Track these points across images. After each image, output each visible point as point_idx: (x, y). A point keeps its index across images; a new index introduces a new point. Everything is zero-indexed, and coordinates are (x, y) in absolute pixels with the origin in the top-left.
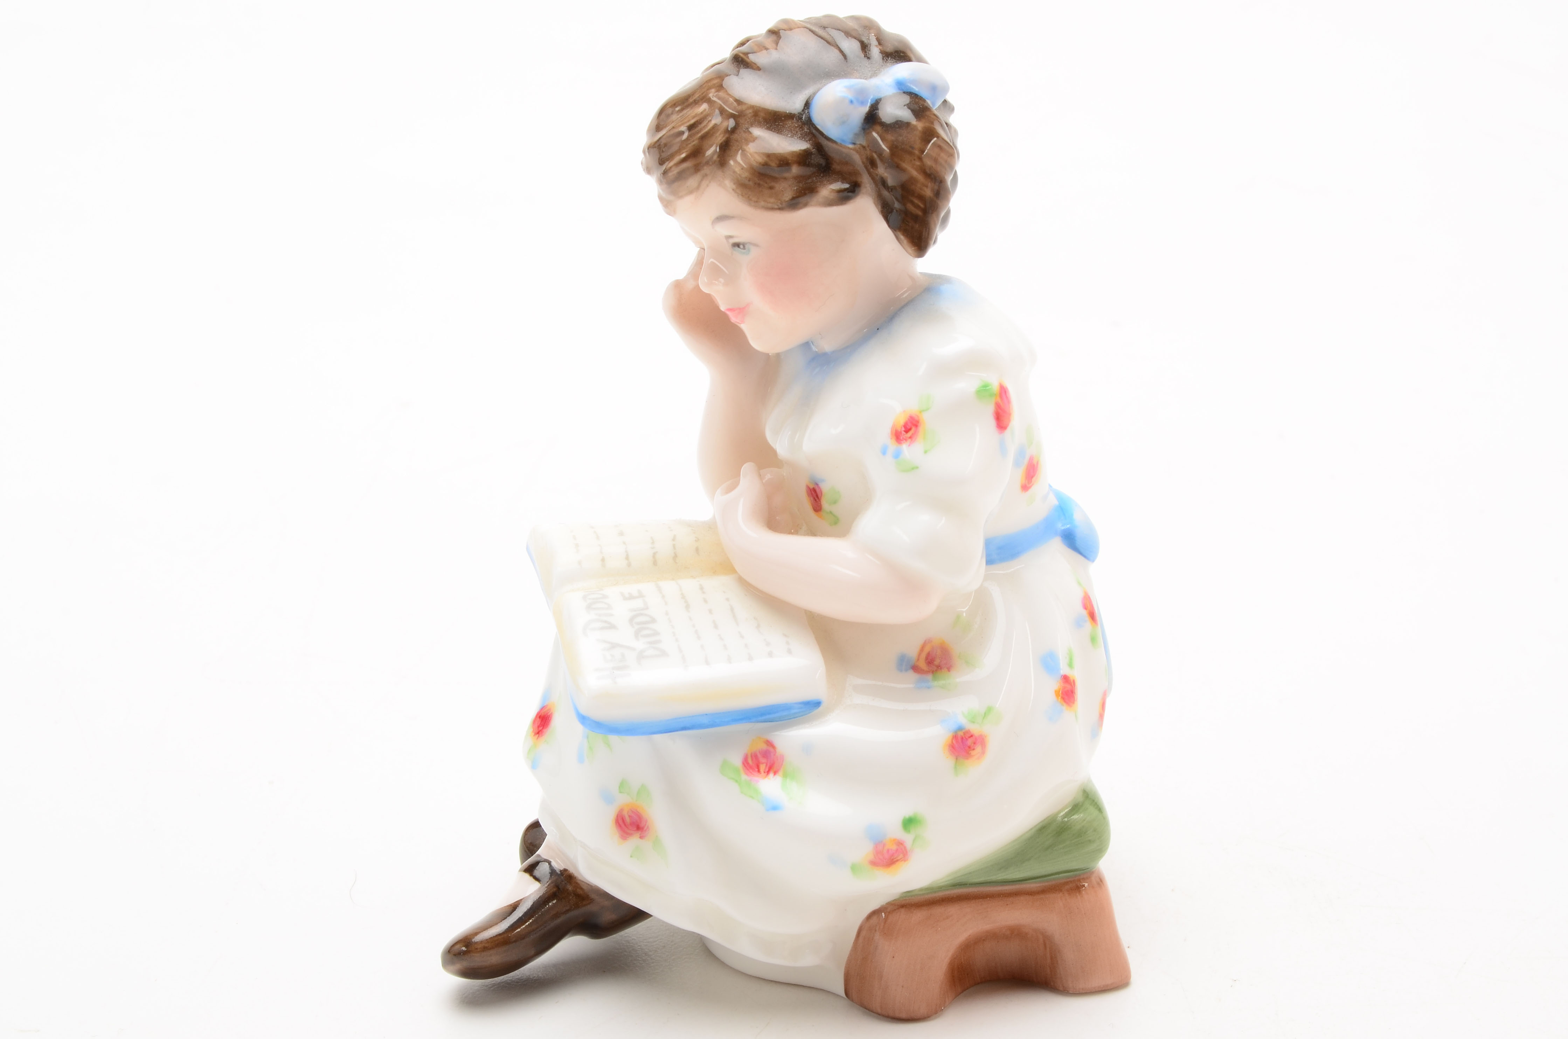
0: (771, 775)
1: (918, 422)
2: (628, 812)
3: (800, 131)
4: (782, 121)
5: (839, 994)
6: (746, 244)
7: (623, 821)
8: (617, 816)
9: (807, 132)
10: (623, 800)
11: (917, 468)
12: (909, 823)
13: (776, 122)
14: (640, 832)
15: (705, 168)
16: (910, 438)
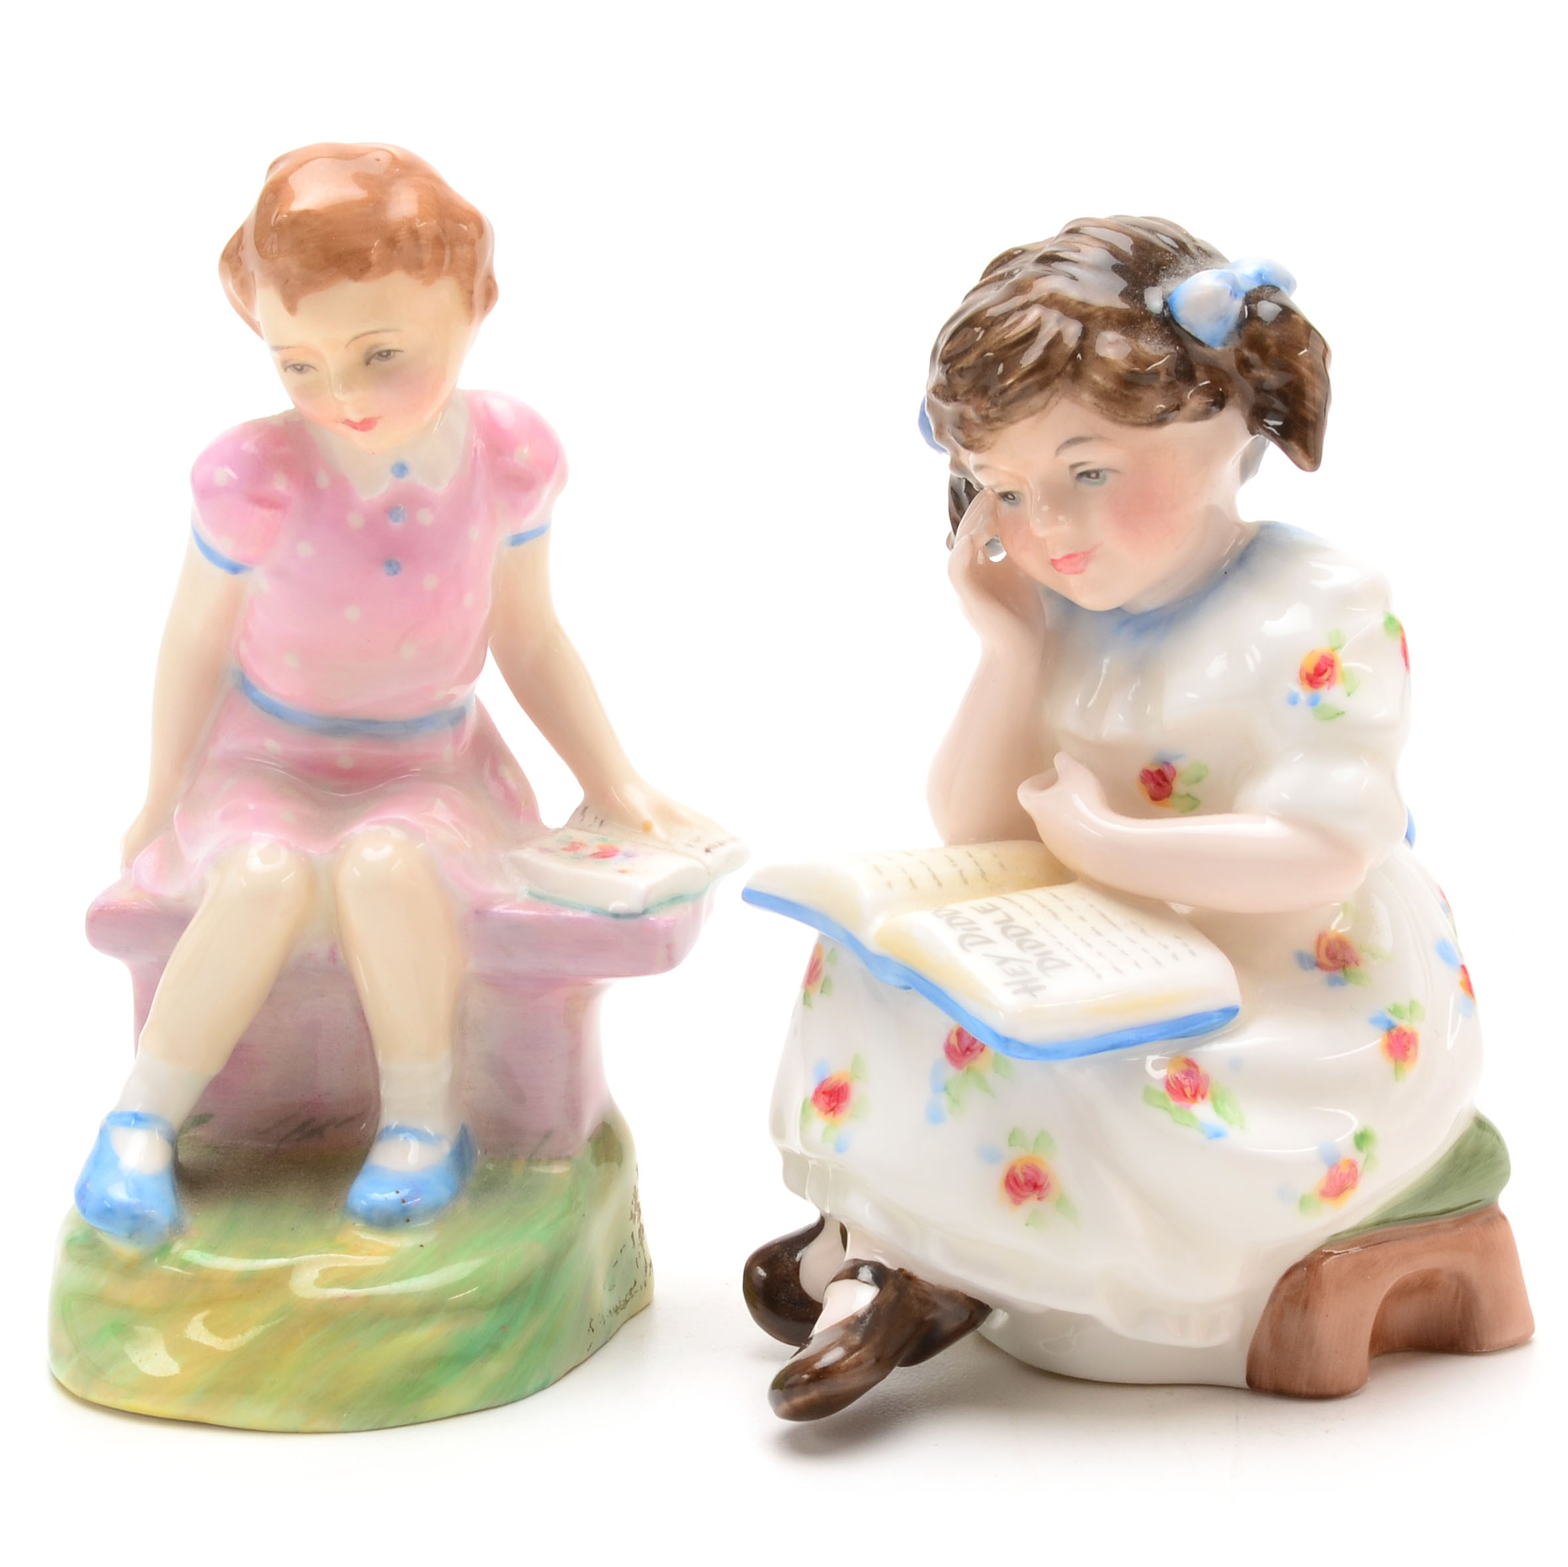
0: (1199, 1098)
1: (1333, 661)
2: (1022, 1168)
3: (1159, 334)
4: (1138, 323)
5: (1243, 1387)
6: (1102, 471)
7: (1015, 1180)
8: (1008, 1177)
9: (1167, 334)
10: (1012, 1156)
11: (1343, 713)
12: (1361, 1139)
13: (1131, 325)
14: (1038, 1192)
15: (1057, 381)
16: (1328, 680)
